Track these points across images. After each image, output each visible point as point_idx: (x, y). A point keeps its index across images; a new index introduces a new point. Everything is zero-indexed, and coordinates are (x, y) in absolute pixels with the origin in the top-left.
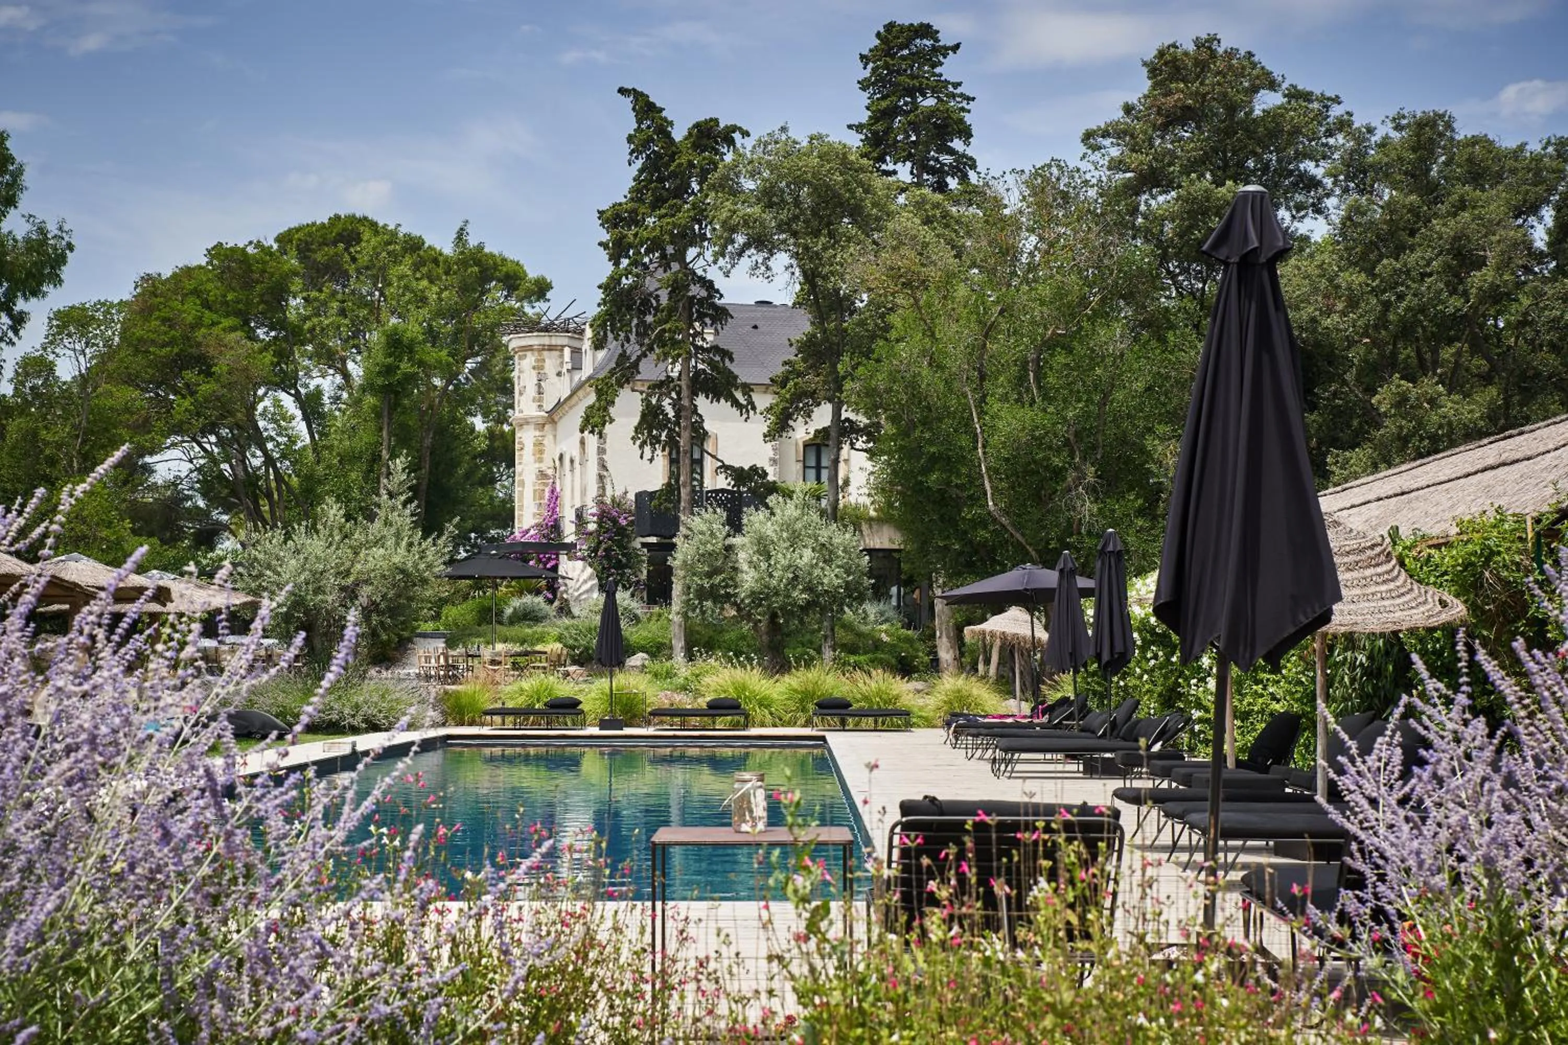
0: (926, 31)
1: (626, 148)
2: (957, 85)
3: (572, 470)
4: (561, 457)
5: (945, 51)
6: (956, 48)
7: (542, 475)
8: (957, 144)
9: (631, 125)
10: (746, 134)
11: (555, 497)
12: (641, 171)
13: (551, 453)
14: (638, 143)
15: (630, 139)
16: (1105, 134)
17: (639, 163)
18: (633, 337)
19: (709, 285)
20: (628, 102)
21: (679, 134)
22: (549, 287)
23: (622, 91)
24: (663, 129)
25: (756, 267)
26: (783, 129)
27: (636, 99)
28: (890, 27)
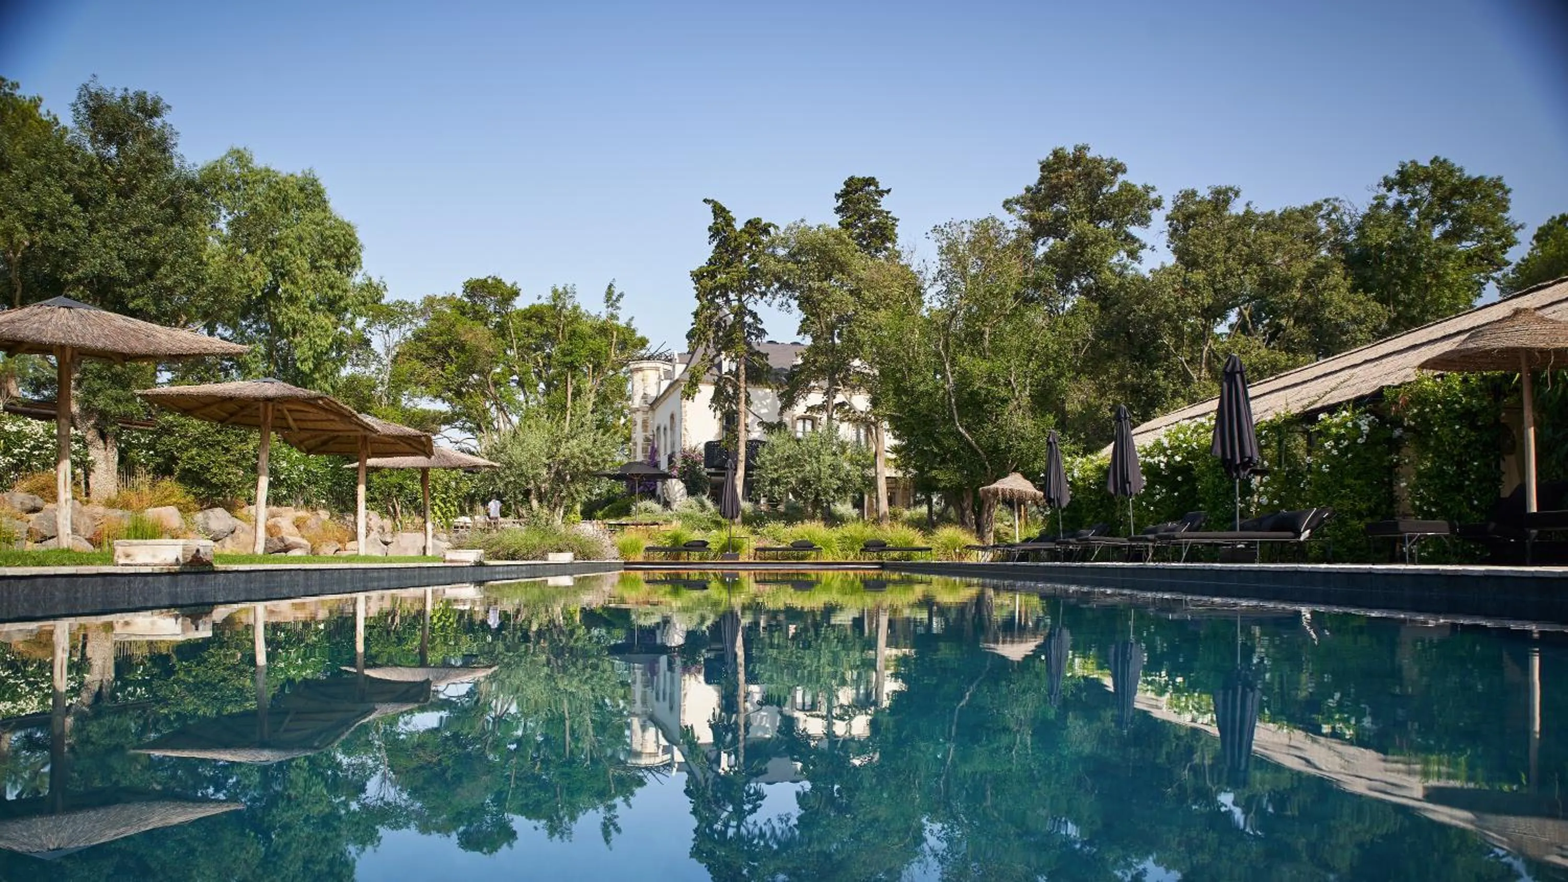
0: (870, 181)
1: (708, 234)
2: (888, 213)
3: (665, 434)
4: (658, 428)
5: (881, 193)
6: (889, 191)
7: (647, 439)
8: (889, 245)
9: (711, 221)
10: (776, 227)
11: (655, 452)
12: (717, 247)
13: (652, 427)
14: (715, 232)
15: (710, 229)
16: (1017, 202)
17: (715, 243)
18: (711, 345)
19: (754, 315)
20: (709, 207)
21: (739, 226)
22: (647, 341)
23: (705, 201)
24: (729, 222)
25: (782, 305)
26: (802, 221)
27: (714, 207)
28: (851, 179)
